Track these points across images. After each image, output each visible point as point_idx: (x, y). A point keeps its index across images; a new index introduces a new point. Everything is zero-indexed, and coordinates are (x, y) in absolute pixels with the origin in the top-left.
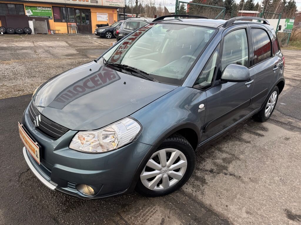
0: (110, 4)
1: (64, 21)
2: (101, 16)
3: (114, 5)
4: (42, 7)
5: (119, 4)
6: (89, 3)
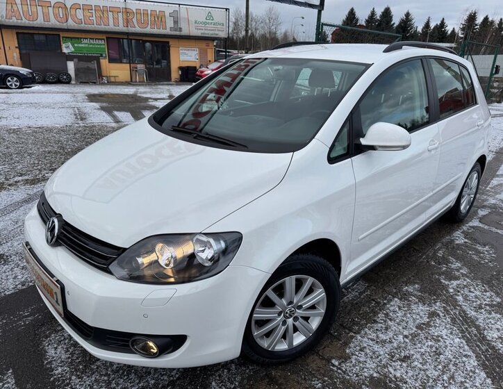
0: (202, 34)
1: (125, 61)
2: (187, 52)
3: (208, 34)
4: (90, 39)
5: (217, 32)
6: (168, 31)
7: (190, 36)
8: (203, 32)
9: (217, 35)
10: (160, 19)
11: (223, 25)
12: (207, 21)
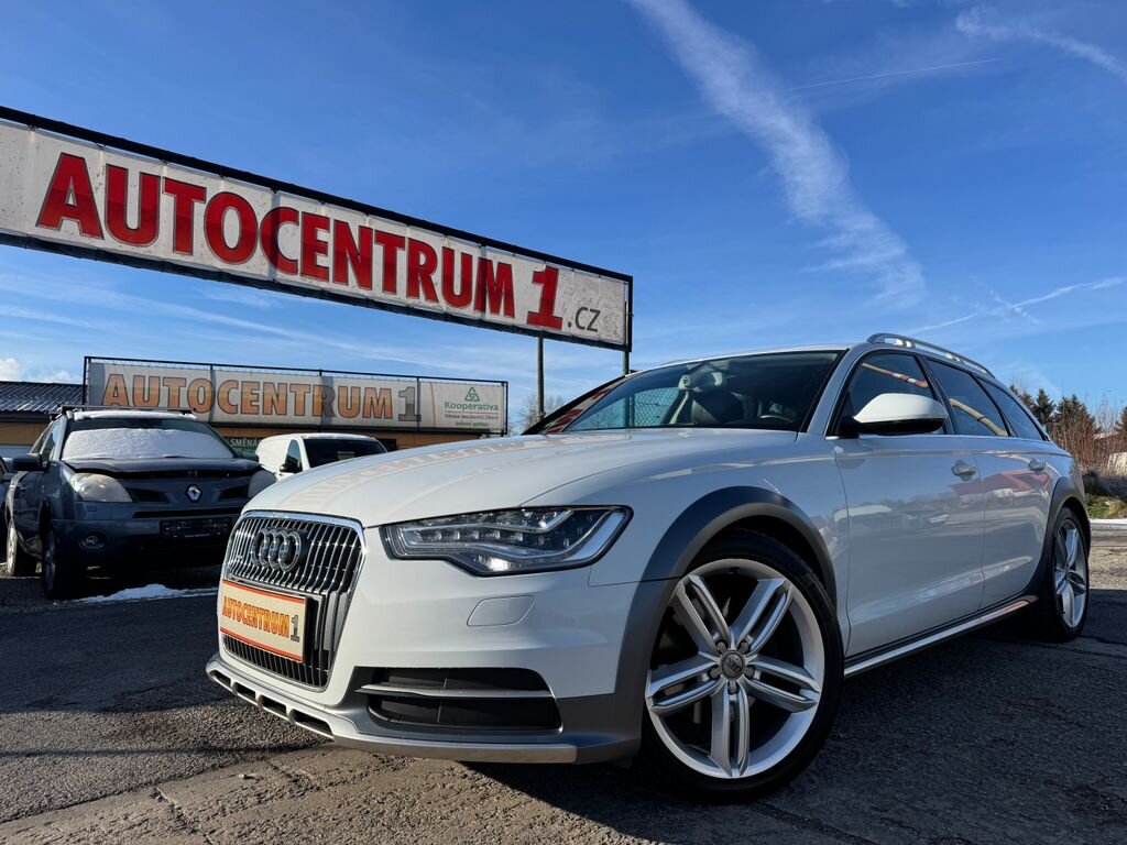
0: (458, 424)
3: (470, 424)
4: (248, 438)
5: (484, 421)
6: (395, 422)
7: (434, 428)
8: (459, 420)
9: (484, 425)
10: (381, 402)
11: (497, 408)
12: (469, 403)
